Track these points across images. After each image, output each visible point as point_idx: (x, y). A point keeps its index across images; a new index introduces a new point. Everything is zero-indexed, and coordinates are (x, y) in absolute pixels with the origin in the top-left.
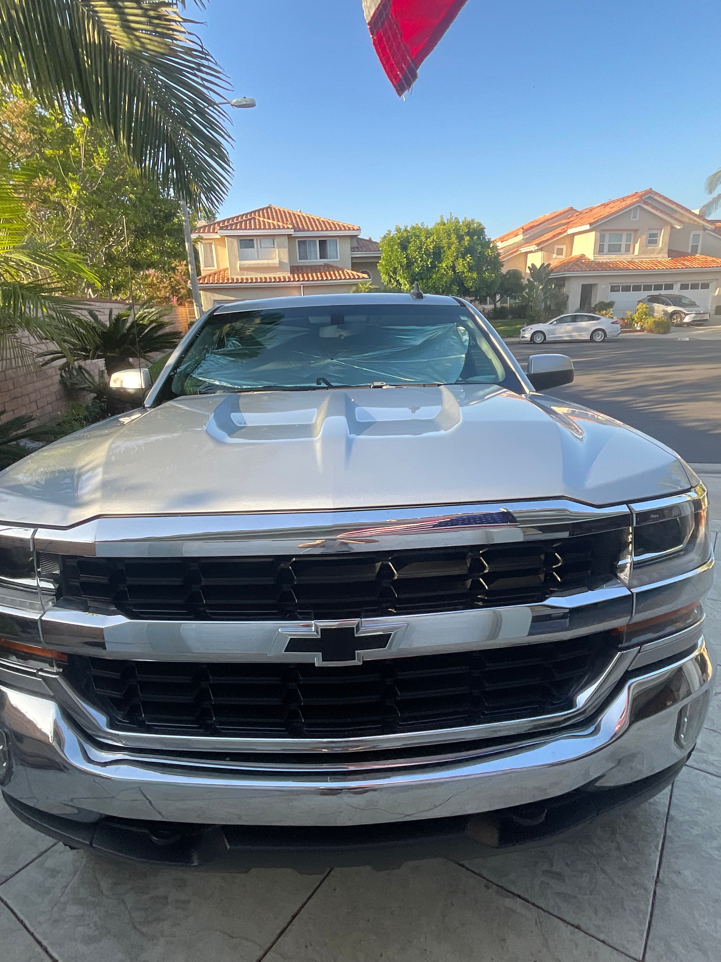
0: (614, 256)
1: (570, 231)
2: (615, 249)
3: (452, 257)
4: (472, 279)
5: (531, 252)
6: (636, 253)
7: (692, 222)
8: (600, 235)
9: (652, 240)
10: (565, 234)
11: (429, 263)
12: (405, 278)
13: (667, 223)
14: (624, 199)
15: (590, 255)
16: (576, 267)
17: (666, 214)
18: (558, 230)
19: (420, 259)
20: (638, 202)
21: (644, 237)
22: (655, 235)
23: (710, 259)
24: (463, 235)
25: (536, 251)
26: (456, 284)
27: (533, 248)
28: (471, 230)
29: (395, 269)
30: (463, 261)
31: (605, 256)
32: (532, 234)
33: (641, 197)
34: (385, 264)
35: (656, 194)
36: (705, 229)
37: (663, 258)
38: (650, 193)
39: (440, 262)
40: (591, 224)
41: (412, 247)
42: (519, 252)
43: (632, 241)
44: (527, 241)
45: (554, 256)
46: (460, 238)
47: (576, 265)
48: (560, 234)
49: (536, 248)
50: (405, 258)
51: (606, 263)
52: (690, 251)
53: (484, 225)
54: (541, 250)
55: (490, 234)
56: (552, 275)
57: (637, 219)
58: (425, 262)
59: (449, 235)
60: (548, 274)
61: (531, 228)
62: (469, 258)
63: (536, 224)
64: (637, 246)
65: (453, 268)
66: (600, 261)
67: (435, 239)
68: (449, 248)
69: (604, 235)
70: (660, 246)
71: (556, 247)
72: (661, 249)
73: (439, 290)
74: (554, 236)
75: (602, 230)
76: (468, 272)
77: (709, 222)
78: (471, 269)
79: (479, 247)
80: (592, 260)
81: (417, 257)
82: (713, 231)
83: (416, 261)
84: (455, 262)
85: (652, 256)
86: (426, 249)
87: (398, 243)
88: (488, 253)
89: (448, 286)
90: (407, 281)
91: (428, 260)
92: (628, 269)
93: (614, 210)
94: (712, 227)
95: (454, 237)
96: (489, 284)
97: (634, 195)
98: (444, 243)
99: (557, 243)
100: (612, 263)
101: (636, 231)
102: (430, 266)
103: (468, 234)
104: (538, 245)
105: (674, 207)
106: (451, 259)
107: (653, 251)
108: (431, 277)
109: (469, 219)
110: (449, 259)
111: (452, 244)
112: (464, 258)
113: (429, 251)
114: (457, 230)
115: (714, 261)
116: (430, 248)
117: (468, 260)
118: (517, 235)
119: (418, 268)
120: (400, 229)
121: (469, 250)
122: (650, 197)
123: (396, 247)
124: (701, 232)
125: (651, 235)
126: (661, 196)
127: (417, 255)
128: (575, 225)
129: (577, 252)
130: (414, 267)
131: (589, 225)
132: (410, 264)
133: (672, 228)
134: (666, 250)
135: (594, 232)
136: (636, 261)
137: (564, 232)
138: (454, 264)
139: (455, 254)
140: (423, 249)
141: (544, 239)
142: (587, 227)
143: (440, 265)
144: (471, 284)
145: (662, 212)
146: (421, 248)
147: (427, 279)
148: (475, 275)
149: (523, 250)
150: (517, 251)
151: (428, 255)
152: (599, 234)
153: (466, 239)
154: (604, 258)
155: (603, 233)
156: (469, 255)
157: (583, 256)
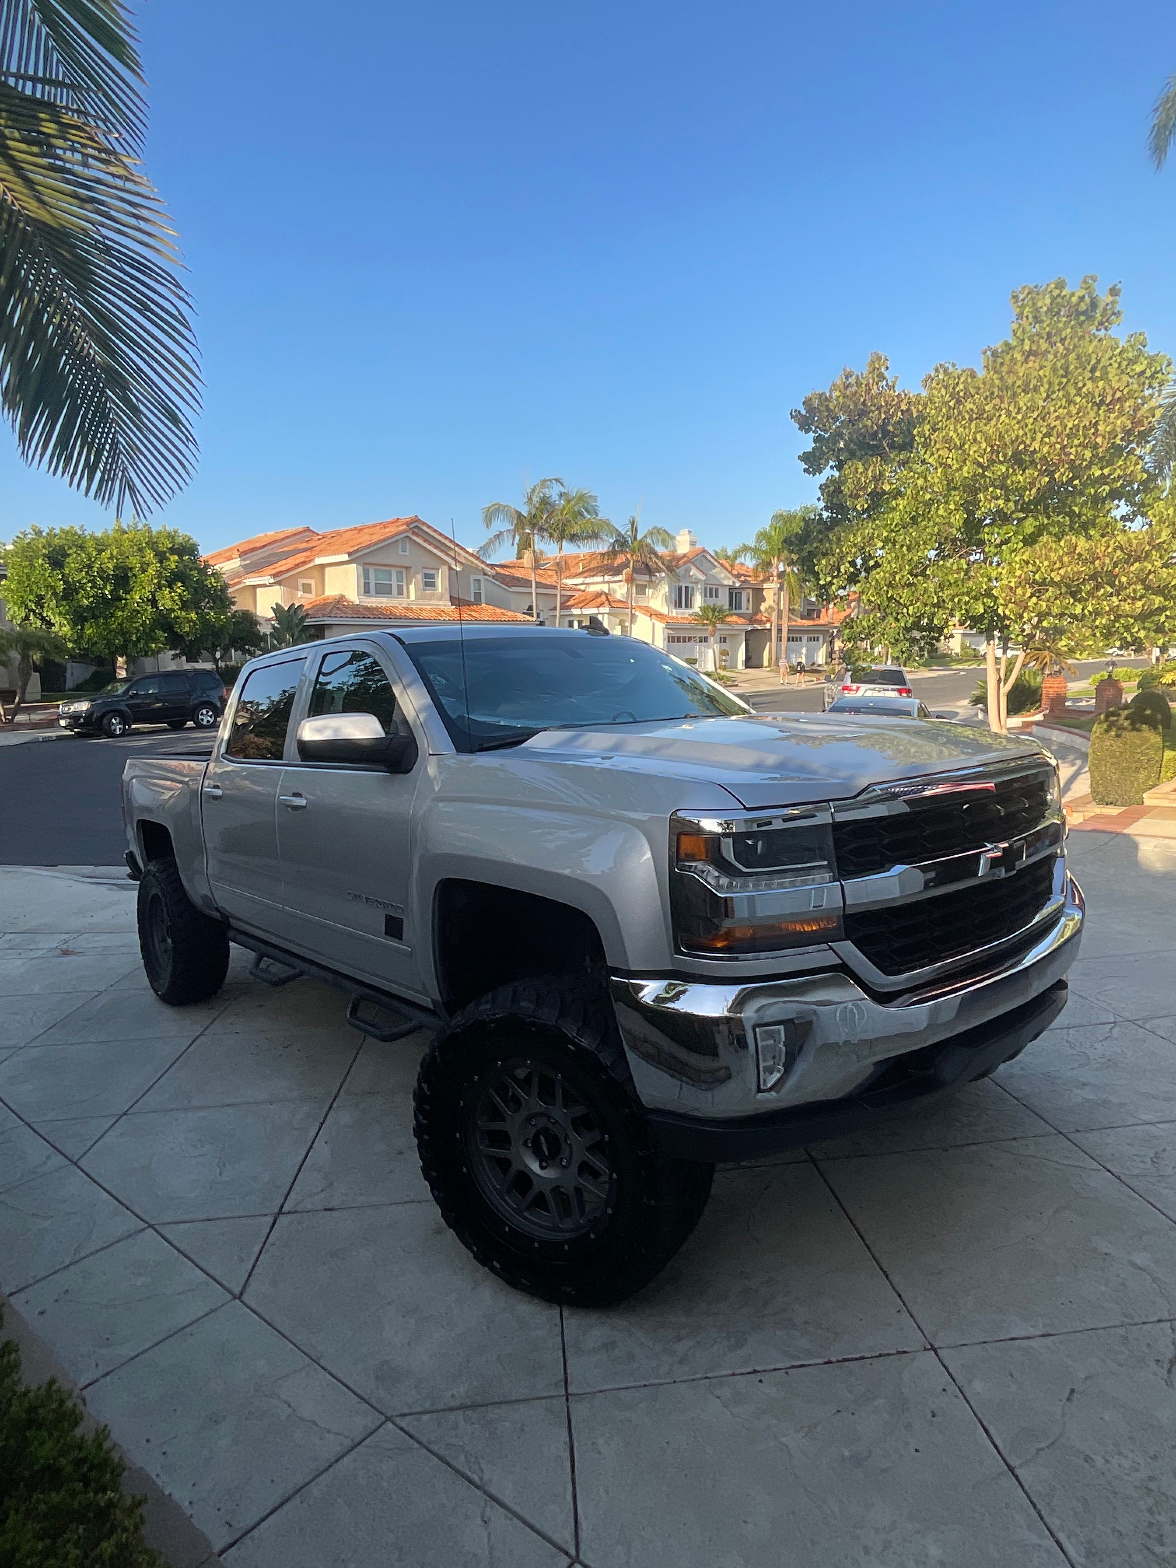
0: (385, 600)
1: (319, 561)
2: (384, 590)
3: (150, 585)
4: (190, 621)
5: (264, 586)
6: (413, 597)
7: (469, 564)
8: (364, 569)
9: (429, 582)
10: (312, 564)
11: (107, 592)
12: (60, 614)
13: (445, 562)
14: (384, 526)
15: (353, 596)
16: (338, 612)
17: (442, 551)
18: (299, 558)
19: (90, 585)
20: (405, 531)
21: (419, 577)
22: (432, 576)
23: (498, 610)
24: (165, 552)
25: (271, 585)
26: (159, 627)
27: (268, 580)
28: (176, 547)
29: (41, 597)
30: (170, 593)
31: (374, 599)
32: (255, 558)
33: (408, 524)
34: (17, 589)
35: (424, 523)
36: (485, 574)
37: (445, 605)
38: (416, 521)
39: (128, 592)
40: (350, 554)
41: (71, 564)
42: (242, 585)
43: (405, 579)
44: (252, 569)
45: (300, 593)
46: (162, 557)
47: (338, 609)
48: (304, 563)
49: (272, 581)
50: (60, 580)
51: (377, 609)
52: (473, 600)
53: (196, 539)
54: (279, 583)
55: (204, 554)
56: (309, 622)
57: (407, 554)
58: (99, 589)
59: (140, 550)
60: (303, 619)
61: (252, 550)
62: (179, 588)
63: (258, 545)
64: (412, 587)
65: (154, 602)
66: (369, 605)
67: (115, 553)
68: (144, 571)
69: (368, 570)
70: (440, 590)
71: (301, 581)
72: (442, 595)
73: (130, 636)
74: (297, 566)
75: (364, 564)
76: (180, 609)
77: (488, 565)
78: (184, 606)
79: (195, 573)
80: (357, 603)
81: (85, 581)
82: (493, 577)
83: (83, 587)
84: (157, 594)
85: (432, 602)
86: (101, 570)
87: (44, 555)
88: (211, 584)
89: (148, 631)
90: (66, 619)
91: (105, 587)
92: (407, 618)
93: (376, 538)
94: (493, 572)
95: (150, 555)
96: (216, 630)
97: (395, 522)
98: (134, 561)
99: (301, 575)
100: (386, 609)
101: (407, 568)
102: (109, 596)
103: (172, 551)
104: (275, 576)
105: (447, 542)
106: (148, 588)
107: (432, 597)
108: (112, 615)
109: (170, 529)
110: (144, 588)
111: (148, 564)
112: (171, 587)
113: (105, 572)
114: (153, 544)
115: (503, 614)
116: (109, 568)
117: (179, 591)
118: (229, 559)
119: (88, 598)
120: (41, 532)
121: (177, 577)
122: (416, 527)
123: (40, 561)
124: (481, 577)
125: (427, 576)
126: (429, 527)
127: (83, 578)
128: (322, 553)
129: (332, 590)
130: (80, 596)
131: (347, 556)
132: (70, 592)
133: (450, 568)
134: (448, 596)
135: (354, 565)
136: (414, 607)
137: (310, 561)
138: (154, 596)
139: (155, 581)
140: (95, 569)
141: (283, 569)
142: (345, 557)
143: (128, 596)
144: (187, 629)
145: (436, 547)
146: (90, 567)
147: (105, 618)
148: (193, 616)
149: (248, 582)
150: (239, 583)
151: (105, 580)
152: (361, 568)
153: (172, 559)
154: (374, 602)
155: (367, 567)
156: (179, 584)
157: (342, 597)
